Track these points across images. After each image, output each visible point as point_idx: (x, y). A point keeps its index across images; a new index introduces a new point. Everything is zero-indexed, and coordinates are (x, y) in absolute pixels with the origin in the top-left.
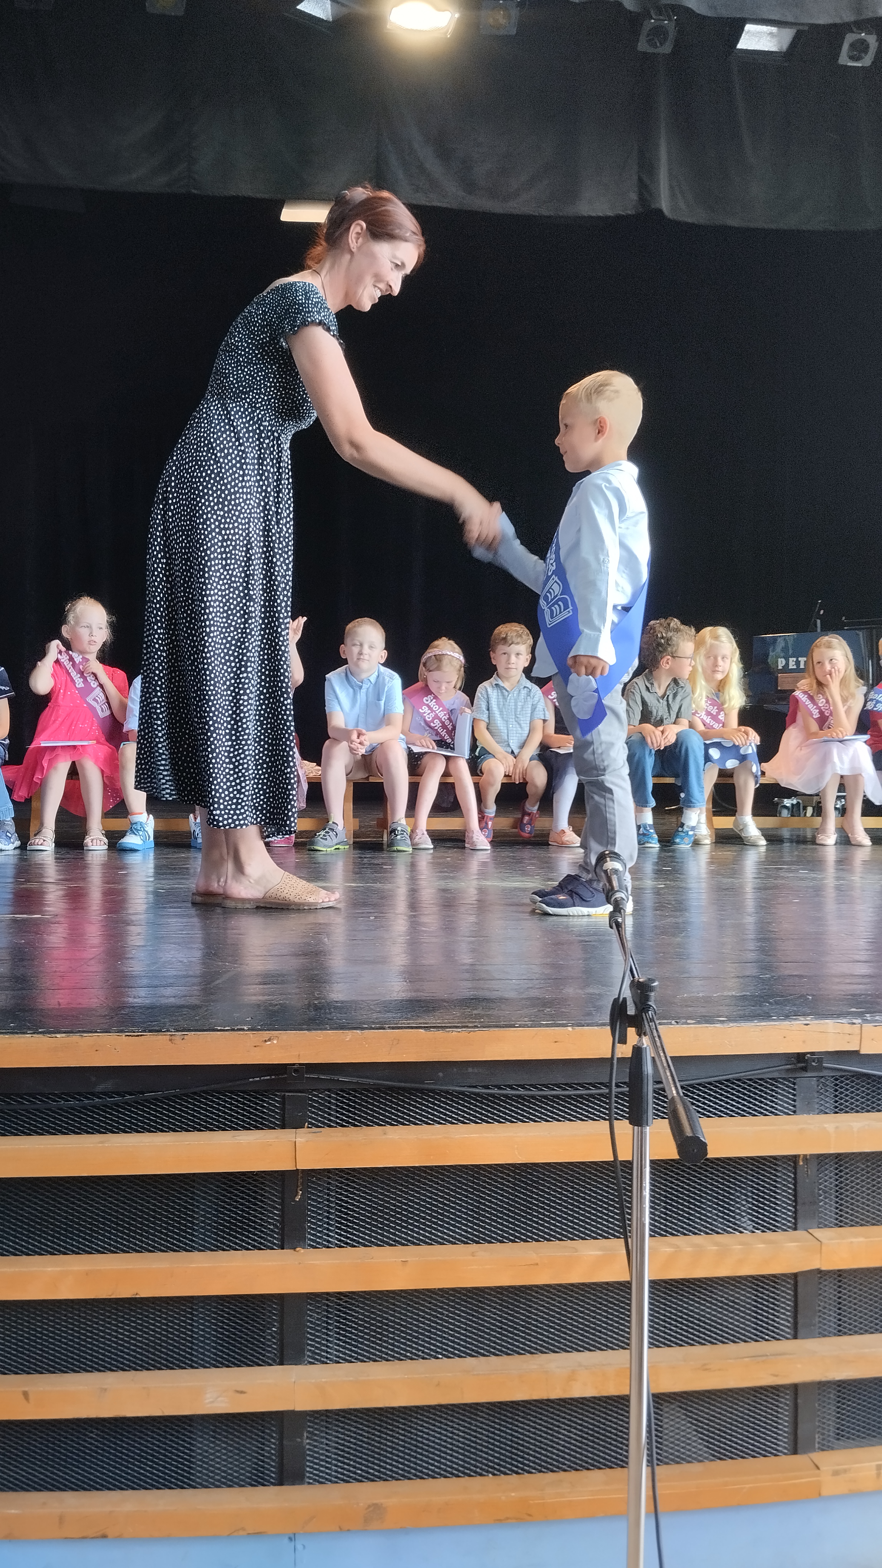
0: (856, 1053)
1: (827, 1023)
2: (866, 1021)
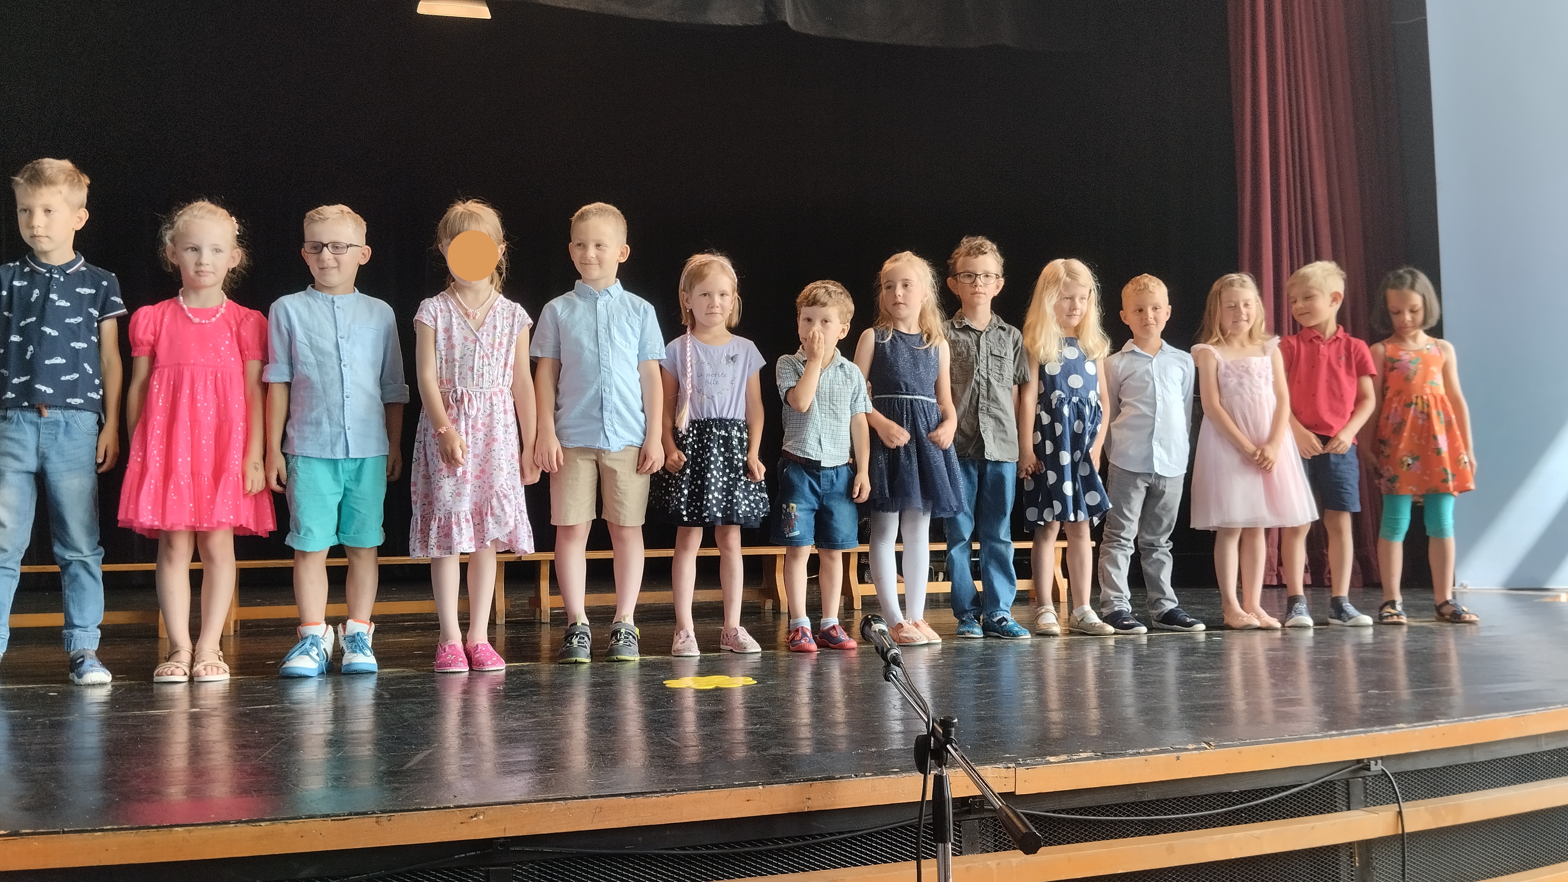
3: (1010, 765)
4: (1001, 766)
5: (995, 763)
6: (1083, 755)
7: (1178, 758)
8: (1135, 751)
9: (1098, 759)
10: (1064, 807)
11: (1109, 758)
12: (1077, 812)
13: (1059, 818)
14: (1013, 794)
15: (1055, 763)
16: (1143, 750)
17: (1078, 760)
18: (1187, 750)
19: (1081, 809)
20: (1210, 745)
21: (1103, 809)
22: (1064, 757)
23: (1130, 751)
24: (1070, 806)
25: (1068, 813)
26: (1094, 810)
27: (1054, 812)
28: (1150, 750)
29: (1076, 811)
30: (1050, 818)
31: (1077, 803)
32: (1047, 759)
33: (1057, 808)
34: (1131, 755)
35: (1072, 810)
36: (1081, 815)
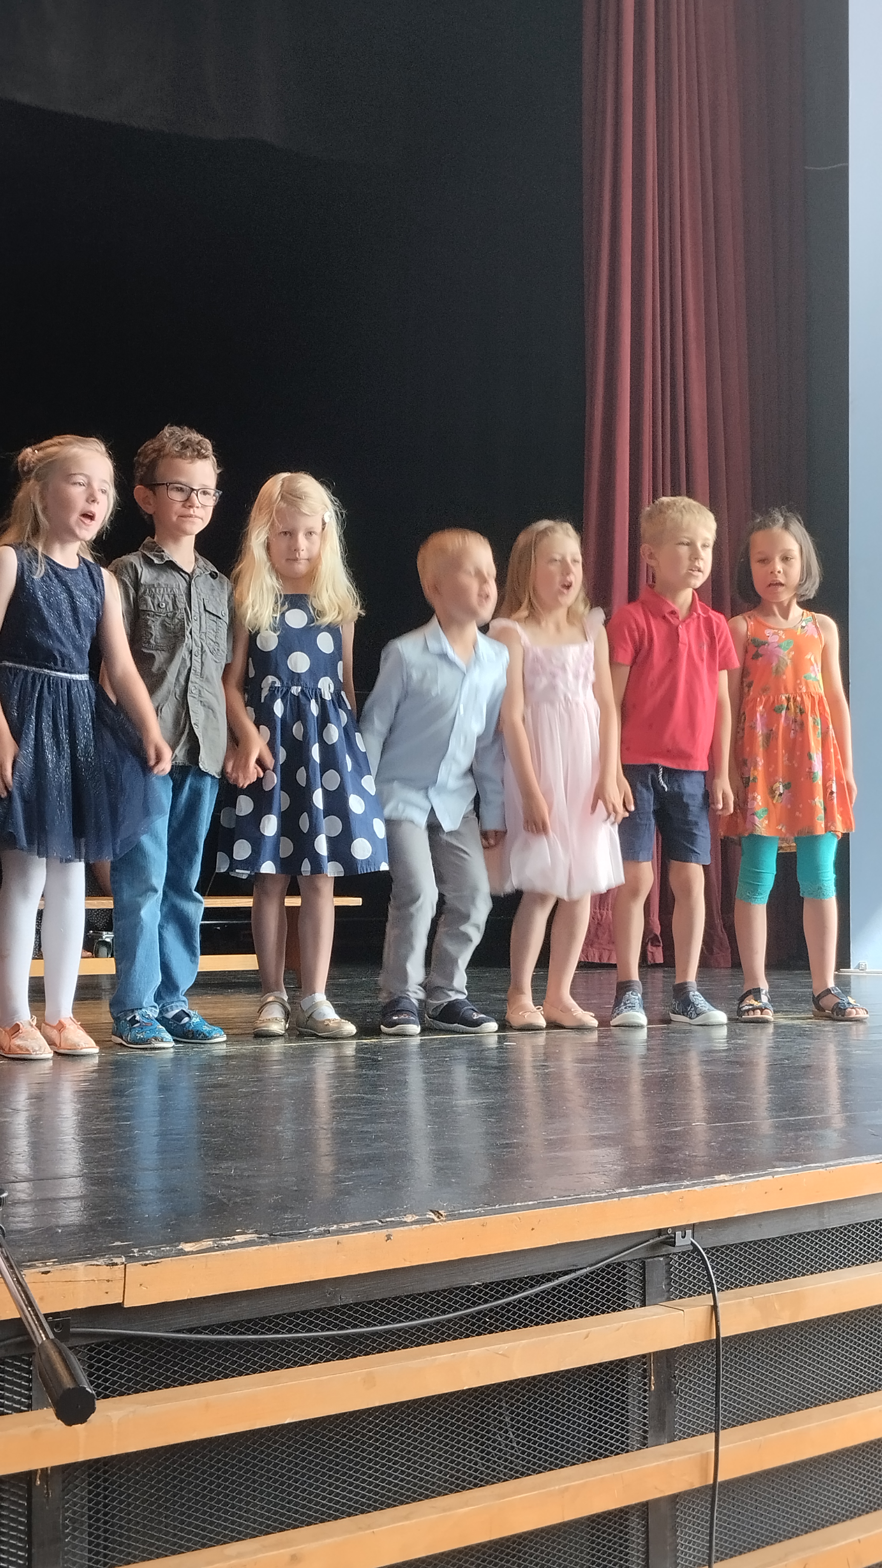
0: (118, 1308)
1: (76, 1267)
2: (131, 1259)
3: (116, 1260)
4: (101, 1261)
5: (93, 1257)
6: (239, 1239)
7: (389, 1237)
8: (322, 1229)
9: (263, 1244)
10: (205, 1322)
11: (282, 1241)
12: (227, 1329)
13: (198, 1341)
14: (119, 1306)
15: (192, 1253)
16: (335, 1227)
17: (230, 1247)
18: (405, 1224)
19: (235, 1323)
20: (439, 1215)
21: (270, 1322)
22: (208, 1243)
23: (315, 1230)
24: (214, 1321)
25: (212, 1332)
26: (256, 1324)
27: (190, 1331)
28: (347, 1226)
29: (227, 1327)
30: (184, 1341)
31: (227, 1315)
32: (180, 1247)
33: (194, 1323)
34: (315, 1235)
35: (220, 1326)
36: (234, 1332)
